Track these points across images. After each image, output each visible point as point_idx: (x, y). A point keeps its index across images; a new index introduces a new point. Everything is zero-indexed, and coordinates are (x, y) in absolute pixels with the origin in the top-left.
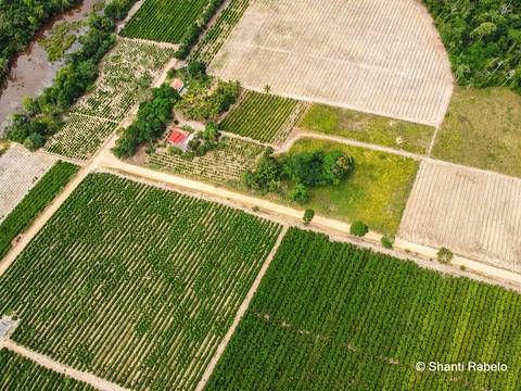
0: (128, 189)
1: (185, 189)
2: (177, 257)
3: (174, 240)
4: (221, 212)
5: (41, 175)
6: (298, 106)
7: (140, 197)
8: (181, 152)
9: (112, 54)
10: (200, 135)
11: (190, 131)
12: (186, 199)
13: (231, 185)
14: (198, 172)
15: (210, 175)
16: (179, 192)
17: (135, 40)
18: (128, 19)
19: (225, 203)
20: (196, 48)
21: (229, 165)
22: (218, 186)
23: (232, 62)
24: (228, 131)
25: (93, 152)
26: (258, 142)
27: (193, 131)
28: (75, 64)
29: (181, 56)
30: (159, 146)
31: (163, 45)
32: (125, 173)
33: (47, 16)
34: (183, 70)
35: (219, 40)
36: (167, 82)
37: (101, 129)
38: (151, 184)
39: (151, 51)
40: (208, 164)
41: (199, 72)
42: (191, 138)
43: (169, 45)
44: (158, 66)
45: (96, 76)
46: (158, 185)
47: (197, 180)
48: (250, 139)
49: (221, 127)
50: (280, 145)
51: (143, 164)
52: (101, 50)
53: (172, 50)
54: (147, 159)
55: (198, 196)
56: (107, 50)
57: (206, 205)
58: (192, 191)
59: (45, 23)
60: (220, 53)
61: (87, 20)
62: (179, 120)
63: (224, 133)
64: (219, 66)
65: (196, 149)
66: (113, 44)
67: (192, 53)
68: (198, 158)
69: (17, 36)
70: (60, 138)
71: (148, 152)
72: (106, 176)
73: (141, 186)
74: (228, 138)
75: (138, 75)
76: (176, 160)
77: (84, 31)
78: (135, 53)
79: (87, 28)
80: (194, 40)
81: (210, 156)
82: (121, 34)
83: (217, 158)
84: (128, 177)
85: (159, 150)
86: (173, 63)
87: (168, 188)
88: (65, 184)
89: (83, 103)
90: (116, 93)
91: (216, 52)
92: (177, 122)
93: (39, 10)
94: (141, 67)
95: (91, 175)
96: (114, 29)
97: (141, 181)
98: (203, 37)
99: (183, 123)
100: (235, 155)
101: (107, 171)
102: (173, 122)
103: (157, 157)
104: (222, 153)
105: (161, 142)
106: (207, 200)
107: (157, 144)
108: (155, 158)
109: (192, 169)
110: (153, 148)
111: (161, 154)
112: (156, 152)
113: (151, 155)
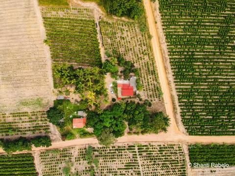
0: (186, 97)
1: (163, 58)
4: (168, 23)
6: (49, 15)
7: (187, 85)
8: (137, 80)
10: (114, 74)
11: (115, 86)
12: (171, 52)
13: (144, 27)
14: (146, 57)
15: (144, 48)
16: (169, 61)
19: (159, 24)
20: (29, 134)
21: (128, 39)
22: (150, 37)
23: (29, 93)
24: (100, 56)
25: (172, 147)
26: (98, 29)
27: (114, 83)
29: (44, 140)
30: (141, 100)
31: (39, 167)
32: (174, 108)
35: (11, 119)
36: (77, 135)
38: (173, 85)
40: (136, 55)
41: (56, 112)
42: (121, 82)
43: (37, 161)
46: (171, 79)
47: (152, 55)
48: (99, 36)
49: (100, 65)
50: (92, 11)
51: (161, 101)
53: (41, 154)
54: (155, 101)
55: (165, 46)
57: (168, 36)
58: (162, 53)
60: (25, 109)
62: (110, 100)
63: (103, 60)
64: (39, 102)
65: (129, 70)
67: (37, 134)
68: (135, 65)
71: (150, 105)
72: (185, 122)
73: (179, 90)
74: (106, 53)
75: (83, 165)
81: (129, 57)
84: (177, 104)
85: (144, 97)
87: (170, 71)
88: (208, 146)
91: (25, 114)
92: (114, 100)
94: (73, 169)
95: (191, 133)
97: (175, 93)
98: (13, 136)
99: (111, 95)
100: (119, 39)
101: (180, 123)
102: (115, 102)
103: (151, 95)
104: (121, 50)
105: (137, 100)
106: (165, 37)
107: (140, 102)
108: (152, 96)
109: (146, 63)
110: (145, 103)
111: (146, 94)
112: (147, 98)
113: (151, 101)
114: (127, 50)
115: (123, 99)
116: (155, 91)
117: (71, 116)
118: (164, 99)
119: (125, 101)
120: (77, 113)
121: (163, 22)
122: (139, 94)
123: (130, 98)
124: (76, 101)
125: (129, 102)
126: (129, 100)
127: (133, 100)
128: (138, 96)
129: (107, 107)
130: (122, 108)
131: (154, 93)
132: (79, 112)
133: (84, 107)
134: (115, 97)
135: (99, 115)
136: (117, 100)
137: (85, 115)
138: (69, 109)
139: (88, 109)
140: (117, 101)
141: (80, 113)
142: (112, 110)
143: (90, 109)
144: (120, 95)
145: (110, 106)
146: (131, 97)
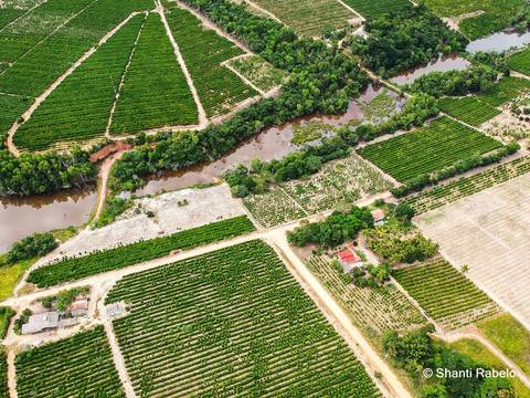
0: (279, 272)
1: (324, 305)
2: (276, 361)
3: (284, 343)
4: (342, 351)
5: (226, 217)
6: (489, 305)
7: (282, 284)
8: (342, 271)
9: (340, 162)
10: (370, 268)
11: (363, 258)
12: (318, 315)
13: (369, 334)
14: (346, 299)
15: (354, 309)
16: (317, 304)
17: (366, 161)
18: (371, 143)
19: (352, 346)
20: (416, 195)
21: (379, 313)
22: (355, 324)
23: (443, 225)
24: (399, 281)
25: (273, 225)
26: (422, 311)
27: (365, 260)
28: (308, 154)
29: (397, 194)
30: (326, 254)
31: (387, 177)
32: (285, 257)
33: (312, 110)
34: (391, 206)
35: (441, 200)
36: (370, 207)
37: (292, 212)
38: (298, 280)
39: (373, 176)
40: (359, 297)
41: (406, 216)
42: (360, 265)
43: (393, 180)
44: (371, 191)
45: (316, 171)
46: (303, 285)
47: (340, 304)
48: (416, 304)
49: (394, 274)
50: (446, 330)
51: (304, 260)
52: (334, 154)
53: (392, 185)
54: (310, 257)
55: (331, 320)
56: (338, 157)
57: (332, 334)
58: (328, 311)
59: (306, 115)
60: (436, 211)
61: (338, 128)
62: (359, 243)
63: (393, 281)
64: (428, 221)
65: (357, 277)
66: (346, 155)
67: (409, 197)
68: (354, 286)
69: (281, 113)
70: (258, 200)
71: (314, 253)
72: (269, 249)
73: (289, 276)
74: (395, 288)
75: (349, 189)
76: (332, 275)
77: (331, 135)
78: (359, 171)
79: (335, 134)
80: (418, 188)
81: (366, 292)
82: (358, 152)
83: (372, 299)
84: (284, 262)
85: (324, 257)
86: (386, 196)
87: (309, 294)
88: (236, 235)
89: (292, 185)
90: (322, 192)
91: (432, 208)
92: (355, 244)
93: (309, 103)
94: (357, 184)
95: (259, 241)
96: (355, 144)
97: (293, 272)
98: (427, 189)
99: (361, 248)
100: (391, 308)
101: (272, 246)
102: (353, 242)
103: (318, 261)
104: (379, 297)
105: (330, 252)
106: (336, 331)
107: (326, 251)
108: (316, 261)
109: (342, 293)
111: (324, 261)
112: (321, 257)
113: (314, 256)
116: (315, 267)
118: (301, 263)
121: (349, 350)
122: (331, 258)
127: (335, 251)
128: (331, 256)
134: (356, 248)
136: (352, 245)
137: (376, 224)
141: (381, 224)
144: (352, 251)
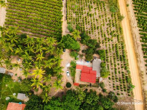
8: (101, 64)
11: (73, 67)
14: (115, 39)
21: (96, 17)
26: (64, 2)
30: (104, 91)
40: (103, 35)
55: (136, 31)
62: (64, 84)
63: (64, 34)
71: (116, 100)
85: (108, 88)
87: (142, 59)
92: (68, 85)
102: (69, 89)
103: (117, 86)
104: (87, 27)
105: (99, 91)
106: (136, 22)
107: (102, 94)
108: (119, 88)
109: (114, 46)
110: (109, 96)
111: (111, 84)
112: (112, 90)
113: (118, 94)
114: (93, 28)
115: (81, 86)
116: (124, 82)
117: (7, 98)
118: (134, 94)
119: (83, 89)
120: (16, 95)
121: (135, 7)
122: (102, 83)
123: (90, 85)
124: (20, 78)
125: (88, 91)
126: (89, 88)
127: (93, 89)
128: (101, 85)
129: (59, 93)
130: (78, 100)
131: (122, 84)
132: (19, 94)
133: (27, 89)
134: (71, 81)
135: (43, 104)
136: (73, 85)
137: (26, 99)
138: (8, 88)
139: (33, 93)
140: (73, 87)
141: (21, 96)
142: (63, 100)
143: (35, 93)
144: (77, 80)
145: (62, 93)
146: (92, 84)
